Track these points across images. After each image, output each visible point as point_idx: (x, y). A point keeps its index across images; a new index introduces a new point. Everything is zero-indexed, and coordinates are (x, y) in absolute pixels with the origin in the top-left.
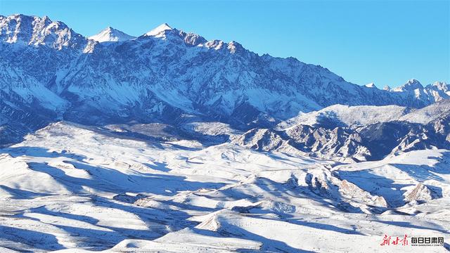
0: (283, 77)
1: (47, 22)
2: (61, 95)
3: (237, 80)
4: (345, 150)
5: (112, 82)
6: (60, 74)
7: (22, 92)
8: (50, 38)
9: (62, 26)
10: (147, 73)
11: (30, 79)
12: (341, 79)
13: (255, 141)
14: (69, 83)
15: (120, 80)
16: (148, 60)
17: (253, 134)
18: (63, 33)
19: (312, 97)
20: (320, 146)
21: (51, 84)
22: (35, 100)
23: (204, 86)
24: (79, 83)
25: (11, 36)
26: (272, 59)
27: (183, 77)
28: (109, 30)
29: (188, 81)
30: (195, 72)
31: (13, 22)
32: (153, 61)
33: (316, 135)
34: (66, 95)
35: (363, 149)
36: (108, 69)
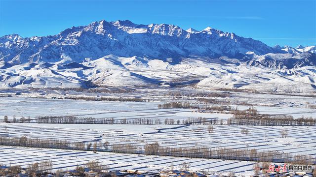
0: (248, 44)
1: (174, 27)
2: (182, 50)
3: (235, 45)
4: (279, 67)
5: (197, 46)
6: (180, 43)
7: (171, 49)
8: (176, 32)
9: (179, 28)
10: (207, 43)
11: (173, 45)
12: (266, 45)
13: (250, 64)
14: (184, 46)
15: (199, 45)
16: (205, 39)
17: (249, 62)
18: (179, 30)
19: (258, 51)
20: (271, 66)
21: (178, 46)
22: (175, 51)
23: (225, 47)
24: (187, 46)
25: (162, 31)
26: (244, 38)
27: (217, 44)
28: (190, 29)
29: (219, 45)
30: (221, 42)
31: (162, 26)
32: (208, 39)
33: (269, 63)
34: (184, 50)
35: (285, 67)
36: (195, 42)
